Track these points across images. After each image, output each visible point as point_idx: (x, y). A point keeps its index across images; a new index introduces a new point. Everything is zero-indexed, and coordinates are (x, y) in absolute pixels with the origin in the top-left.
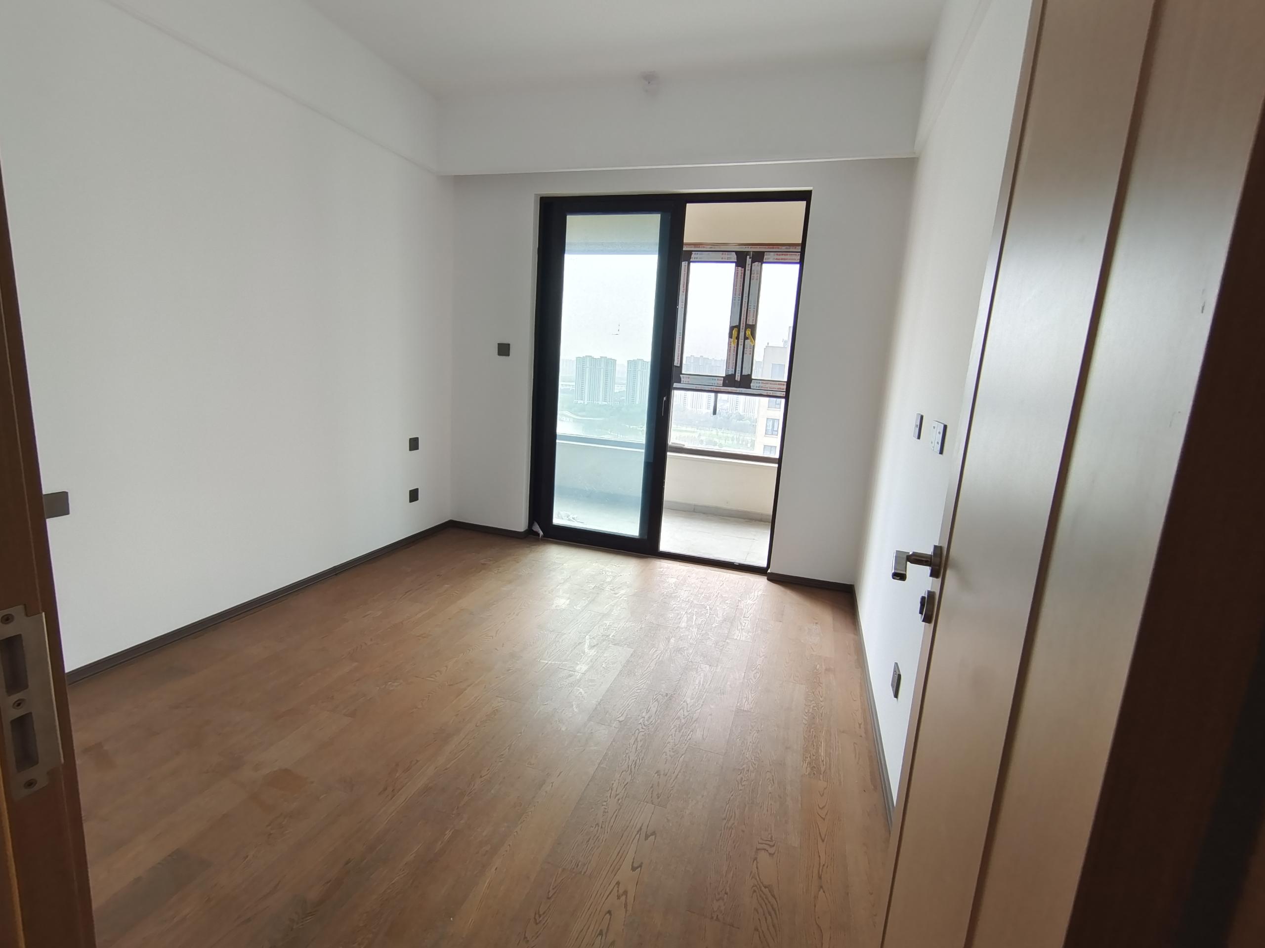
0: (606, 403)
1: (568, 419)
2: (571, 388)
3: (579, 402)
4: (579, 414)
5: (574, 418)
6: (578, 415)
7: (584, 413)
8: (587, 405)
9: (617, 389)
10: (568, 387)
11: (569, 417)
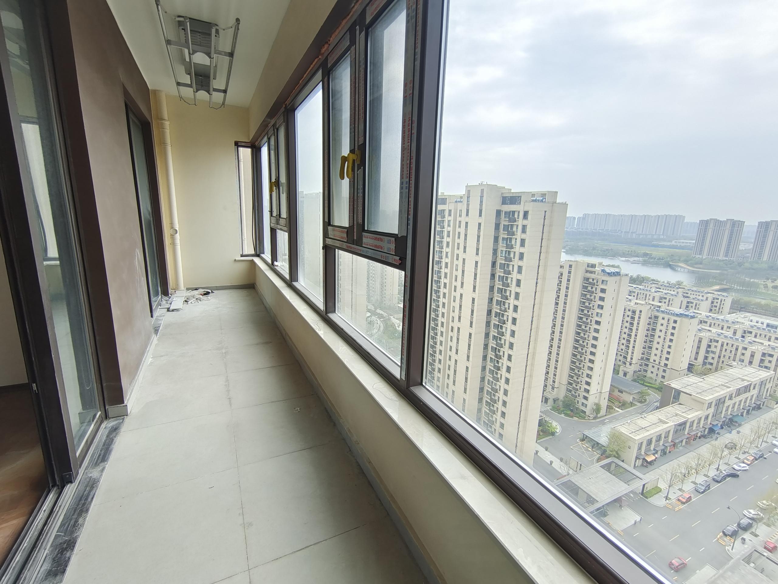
0: (727, 259)
1: (682, 270)
2: (692, 245)
3: (697, 256)
4: (696, 266)
5: (688, 269)
6: (694, 267)
7: (701, 266)
8: (704, 259)
9: (742, 247)
10: (688, 244)
11: (684, 268)
